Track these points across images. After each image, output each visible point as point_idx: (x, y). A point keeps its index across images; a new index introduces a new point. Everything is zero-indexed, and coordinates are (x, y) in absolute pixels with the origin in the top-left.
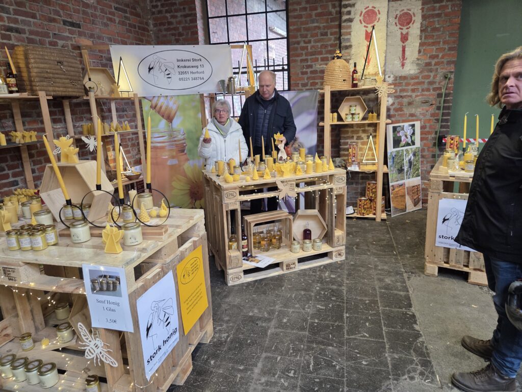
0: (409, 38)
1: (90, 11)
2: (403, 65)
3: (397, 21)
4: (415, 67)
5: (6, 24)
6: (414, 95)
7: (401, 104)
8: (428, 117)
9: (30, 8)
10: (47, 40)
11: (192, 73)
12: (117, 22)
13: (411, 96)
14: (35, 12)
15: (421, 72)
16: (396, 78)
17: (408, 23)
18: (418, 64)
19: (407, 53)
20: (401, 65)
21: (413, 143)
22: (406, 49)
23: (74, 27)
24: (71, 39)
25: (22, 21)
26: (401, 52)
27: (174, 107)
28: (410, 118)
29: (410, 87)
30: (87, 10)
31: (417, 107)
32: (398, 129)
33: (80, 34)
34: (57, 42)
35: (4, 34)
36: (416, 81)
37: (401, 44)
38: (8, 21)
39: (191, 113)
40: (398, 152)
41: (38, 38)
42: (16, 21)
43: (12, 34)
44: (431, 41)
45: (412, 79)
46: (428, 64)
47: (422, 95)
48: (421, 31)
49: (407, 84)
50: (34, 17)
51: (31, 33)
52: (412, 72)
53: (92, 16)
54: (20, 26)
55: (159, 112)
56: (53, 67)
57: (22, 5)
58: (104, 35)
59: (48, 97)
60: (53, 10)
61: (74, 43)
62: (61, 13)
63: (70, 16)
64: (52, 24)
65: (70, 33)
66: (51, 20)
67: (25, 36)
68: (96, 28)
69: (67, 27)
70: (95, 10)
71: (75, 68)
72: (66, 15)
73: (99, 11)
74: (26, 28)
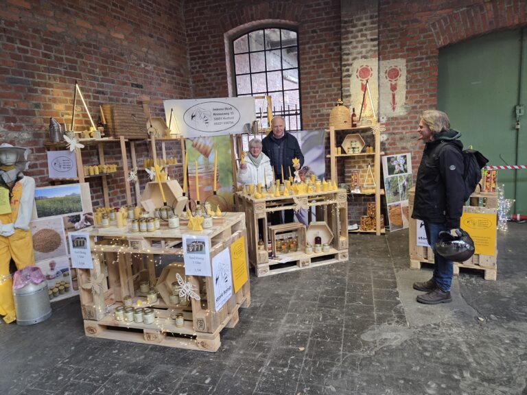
0: (398, 87)
2: (394, 109)
3: (387, 75)
4: (404, 110)
5: (97, 88)
6: (404, 132)
7: (393, 139)
8: (417, 149)
9: (111, 76)
10: (121, 98)
11: (224, 118)
12: (167, 81)
13: (402, 133)
14: (114, 79)
15: (409, 114)
16: (388, 119)
17: (396, 77)
18: (406, 108)
19: (397, 99)
20: (392, 108)
21: (406, 171)
22: (396, 96)
23: (138, 87)
24: (136, 96)
25: (106, 86)
26: (392, 99)
27: (210, 146)
28: (403, 151)
29: (400, 126)
30: (147, 74)
31: (407, 141)
32: (392, 159)
33: (142, 93)
34: (127, 99)
35: (95, 96)
36: (405, 121)
37: (391, 92)
38: (98, 86)
39: (223, 149)
40: (393, 178)
41: (115, 97)
43: (100, 96)
44: (415, 89)
45: (402, 119)
46: (414, 108)
47: (411, 132)
48: (407, 82)
49: (398, 124)
50: (113, 82)
52: (401, 114)
53: (150, 79)
54: (105, 90)
55: (198, 149)
56: (129, 118)
57: (106, 74)
58: (158, 93)
59: (126, 140)
60: (125, 76)
61: (138, 99)
62: (131, 77)
63: (136, 80)
64: (125, 87)
65: (135, 92)
66: (124, 84)
67: (107, 96)
68: (153, 87)
69: (134, 88)
70: (152, 74)
71: (143, 119)
72: (133, 79)
73: (155, 74)
74: (108, 90)
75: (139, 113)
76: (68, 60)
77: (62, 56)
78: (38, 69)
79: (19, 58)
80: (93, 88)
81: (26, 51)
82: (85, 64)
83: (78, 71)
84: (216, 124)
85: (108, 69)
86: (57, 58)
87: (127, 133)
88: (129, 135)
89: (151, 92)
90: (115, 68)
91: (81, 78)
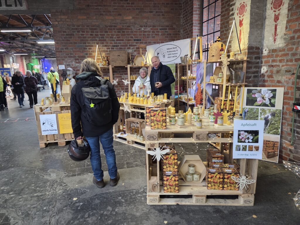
1: (146, 34)
3: (272, 6)
7: (272, 72)
8: (290, 85)
9: (122, 38)
11: (173, 54)
13: (279, 66)
15: (287, 45)
17: (280, 6)
18: (285, 39)
19: (278, 30)
23: (138, 41)
24: (136, 45)
26: (274, 30)
28: (278, 84)
29: (278, 58)
31: (282, 75)
32: (253, 92)
33: (140, 43)
34: (130, 48)
36: (283, 53)
38: (114, 43)
41: (123, 47)
43: (115, 47)
45: (280, 51)
46: (292, 38)
48: (289, 10)
49: (277, 56)
50: (123, 40)
52: (281, 46)
56: (116, 57)
57: (119, 37)
58: (152, 41)
59: (112, 67)
60: (130, 37)
61: (137, 47)
62: (134, 37)
63: (137, 37)
64: (129, 42)
65: (136, 43)
66: (129, 40)
67: (119, 47)
68: (149, 39)
69: (135, 42)
70: (149, 33)
71: (124, 57)
72: (135, 37)
73: (151, 32)
74: (120, 45)
75: (123, 54)
76: (100, 35)
77: (98, 34)
78: (88, 40)
79: (81, 37)
80: (111, 45)
81: (84, 35)
82: (108, 35)
83: (105, 38)
84: (168, 57)
85: (120, 35)
86: (96, 35)
87: (115, 64)
88: (115, 65)
89: (147, 42)
90: (124, 34)
91: (106, 41)
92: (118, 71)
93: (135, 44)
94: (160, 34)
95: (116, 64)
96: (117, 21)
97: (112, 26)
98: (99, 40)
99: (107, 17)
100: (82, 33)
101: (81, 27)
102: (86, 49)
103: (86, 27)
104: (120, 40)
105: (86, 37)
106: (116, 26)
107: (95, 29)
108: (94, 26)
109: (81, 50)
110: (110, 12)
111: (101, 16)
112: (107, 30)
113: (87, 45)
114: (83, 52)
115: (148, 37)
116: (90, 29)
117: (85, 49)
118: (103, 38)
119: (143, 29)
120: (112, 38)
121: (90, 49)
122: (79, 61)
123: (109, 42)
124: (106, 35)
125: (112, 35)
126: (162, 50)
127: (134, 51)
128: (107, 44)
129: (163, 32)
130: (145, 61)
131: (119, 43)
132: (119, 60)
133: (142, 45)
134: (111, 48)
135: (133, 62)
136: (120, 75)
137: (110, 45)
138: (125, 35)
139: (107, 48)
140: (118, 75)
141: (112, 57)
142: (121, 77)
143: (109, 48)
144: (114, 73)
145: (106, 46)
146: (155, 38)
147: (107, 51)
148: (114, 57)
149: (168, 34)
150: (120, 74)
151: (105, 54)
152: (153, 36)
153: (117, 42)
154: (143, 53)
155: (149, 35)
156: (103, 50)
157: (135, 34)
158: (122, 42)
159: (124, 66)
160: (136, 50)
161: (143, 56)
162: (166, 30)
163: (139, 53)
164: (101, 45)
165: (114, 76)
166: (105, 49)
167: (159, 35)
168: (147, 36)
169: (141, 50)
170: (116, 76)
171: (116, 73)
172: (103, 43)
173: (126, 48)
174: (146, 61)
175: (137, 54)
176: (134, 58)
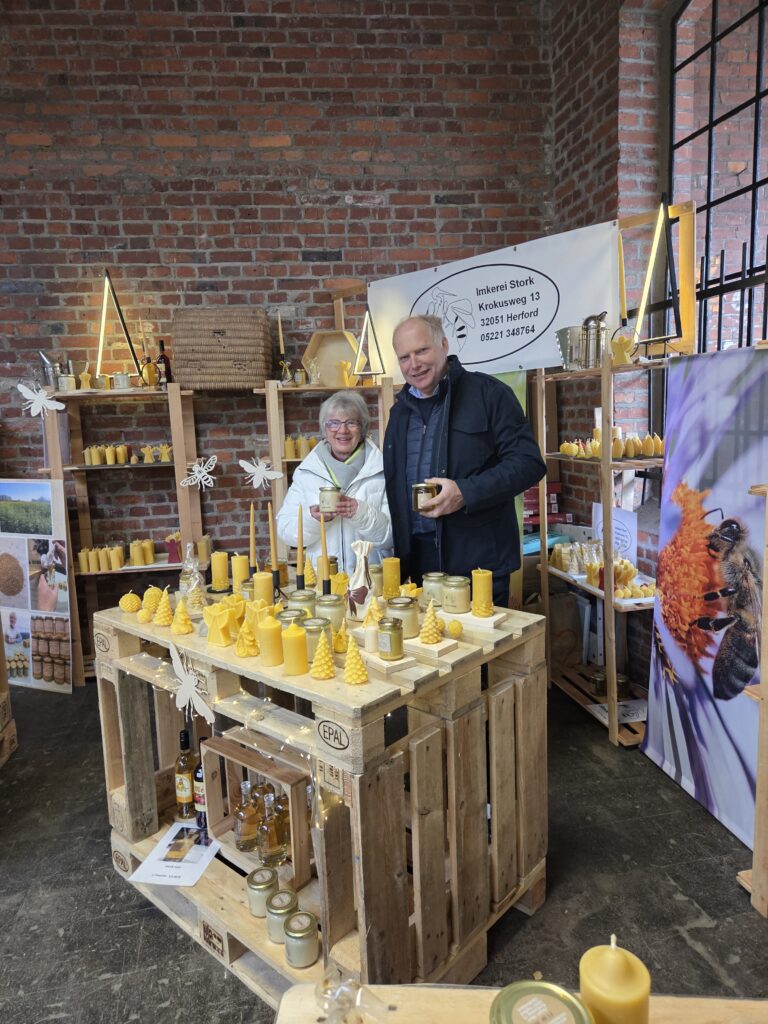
1: (366, 222)
5: (197, 279)
9: (242, 245)
10: (266, 293)
11: (511, 317)
12: (438, 227)
14: (248, 250)
23: (326, 260)
24: (315, 283)
30: (362, 220)
33: (338, 271)
34: (285, 294)
35: (191, 295)
38: (200, 274)
41: (248, 293)
42: (214, 272)
50: (246, 257)
51: (237, 286)
53: (372, 231)
54: (221, 278)
56: (204, 341)
57: (228, 242)
58: (397, 263)
59: (184, 393)
60: (285, 238)
61: (321, 289)
62: (302, 238)
63: (320, 241)
64: (280, 264)
65: (315, 273)
66: (278, 257)
67: (224, 293)
68: (379, 252)
69: (311, 264)
70: (382, 217)
71: (247, 340)
72: (311, 241)
73: (393, 215)
74: (230, 279)
75: (239, 326)
76: (128, 229)
77: (114, 223)
78: (61, 258)
79: (25, 243)
80: (186, 280)
81: (39, 229)
82: (170, 229)
83: (152, 248)
84: (485, 337)
85: (232, 230)
86: (104, 230)
87: (198, 378)
88: (201, 382)
89: (371, 266)
90: (254, 224)
91: (159, 262)
92: (224, 413)
93: (310, 276)
94: (439, 223)
95: (207, 378)
96: (216, 158)
97: (186, 185)
98: (122, 258)
99: (160, 139)
100: (32, 221)
101: (22, 190)
102: (55, 301)
103: (49, 189)
104: (233, 257)
105: (50, 243)
106: (210, 186)
107: (100, 200)
108: (91, 183)
109: (28, 310)
110: (177, 110)
111: (131, 132)
112: (163, 205)
113: (60, 280)
114: (37, 317)
115: (376, 242)
116: (74, 200)
117: (46, 301)
118: (144, 244)
119: (349, 200)
120: (191, 244)
121: (73, 301)
122: (19, 364)
123: (175, 265)
124: (155, 229)
125: (189, 229)
126: (448, 298)
127: (302, 311)
128: (164, 279)
129: (455, 213)
130: (360, 360)
131: (225, 270)
132: (221, 356)
133: (346, 282)
134: (182, 299)
135: (296, 366)
136: (232, 437)
137: (178, 279)
138: (255, 228)
139: (163, 297)
140: (223, 437)
141: (185, 341)
142: (240, 444)
143: (175, 299)
144: (202, 426)
145: (157, 286)
146: (415, 245)
147: (164, 313)
148: (192, 341)
149: (480, 223)
150: (237, 431)
151: (156, 330)
152: (404, 234)
153: (216, 268)
154: (349, 325)
155: (383, 228)
156: (142, 305)
157: (305, 224)
158: (241, 264)
159: (247, 385)
160: (316, 307)
161: (349, 335)
162: (470, 206)
163: (331, 324)
164: (135, 281)
165: (202, 439)
166: (152, 302)
167: (431, 228)
168: (370, 235)
169: (340, 304)
170: (215, 438)
171: (211, 426)
172: (142, 272)
173: (262, 295)
174: (368, 364)
175: (321, 328)
176: (303, 349)
